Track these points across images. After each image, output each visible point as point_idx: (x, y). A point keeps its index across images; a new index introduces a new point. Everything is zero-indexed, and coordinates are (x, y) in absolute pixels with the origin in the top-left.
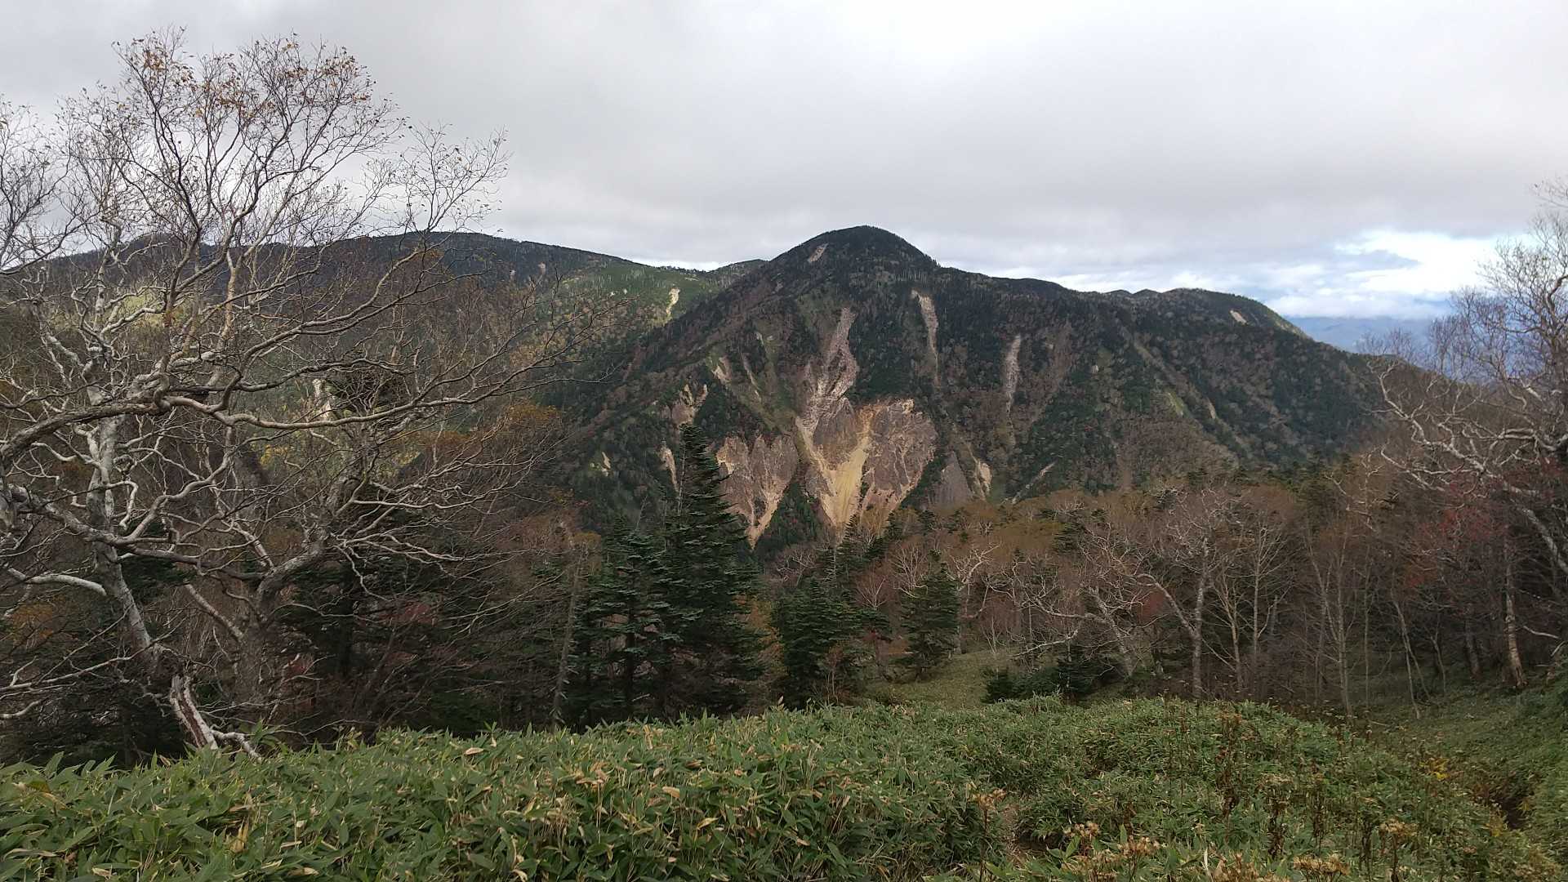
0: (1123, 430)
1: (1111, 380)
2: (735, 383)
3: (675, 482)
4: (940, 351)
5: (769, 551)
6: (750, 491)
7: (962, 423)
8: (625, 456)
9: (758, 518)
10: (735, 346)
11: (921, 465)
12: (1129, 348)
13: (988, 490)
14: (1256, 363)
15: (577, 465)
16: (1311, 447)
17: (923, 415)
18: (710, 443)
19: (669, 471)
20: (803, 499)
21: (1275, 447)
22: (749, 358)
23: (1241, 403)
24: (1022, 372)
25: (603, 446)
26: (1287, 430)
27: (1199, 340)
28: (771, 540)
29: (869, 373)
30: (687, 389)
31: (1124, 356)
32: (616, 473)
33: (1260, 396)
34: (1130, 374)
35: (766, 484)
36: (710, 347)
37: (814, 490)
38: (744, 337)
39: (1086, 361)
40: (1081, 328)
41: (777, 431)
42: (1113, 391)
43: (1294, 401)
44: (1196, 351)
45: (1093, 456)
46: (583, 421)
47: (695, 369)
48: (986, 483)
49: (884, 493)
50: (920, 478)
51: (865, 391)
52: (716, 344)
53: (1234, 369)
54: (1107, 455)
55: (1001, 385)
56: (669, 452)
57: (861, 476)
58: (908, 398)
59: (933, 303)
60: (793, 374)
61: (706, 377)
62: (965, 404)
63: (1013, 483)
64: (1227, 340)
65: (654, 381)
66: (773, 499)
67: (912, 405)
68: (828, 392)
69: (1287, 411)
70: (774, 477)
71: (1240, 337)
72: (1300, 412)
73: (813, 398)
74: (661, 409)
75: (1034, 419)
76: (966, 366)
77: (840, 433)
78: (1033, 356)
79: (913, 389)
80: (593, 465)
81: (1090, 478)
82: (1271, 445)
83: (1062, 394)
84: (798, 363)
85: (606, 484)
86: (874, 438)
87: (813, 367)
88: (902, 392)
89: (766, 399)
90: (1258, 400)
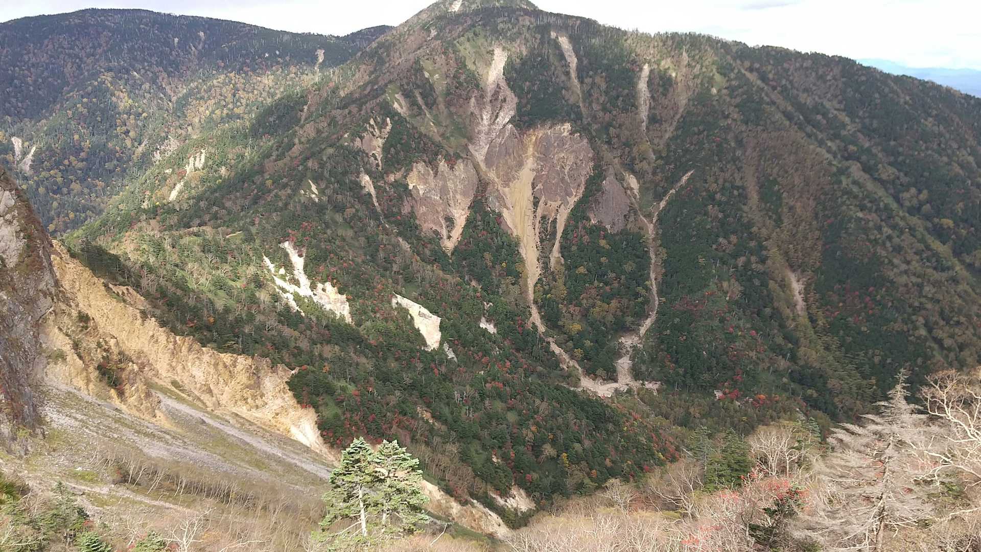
0: (745, 140)
1: (728, 99)
2: (413, 116)
3: (376, 204)
4: (582, 82)
5: (465, 259)
6: (440, 209)
7: (609, 143)
8: (329, 182)
9: (449, 232)
10: (408, 84)
11: (583, 180)
12: (738, 73)
13: (638, 197)
14: (828, 83)
15: (289, 191)
16: (880, 148)
17: (580, 136)
18: (400, 169)
19: (370, 194)
20: (487, 213)
21: (855, 148)
22: (421, 94)
23: (824, 115)
24: (653, 97)
25: (309, 174)
26: (859, 135)
27: (786, 65)
28: (465, 250)
29: (528, 103)
30: (372, 122)
31: (735, 79)
32: (325, 199)
33: (836, 109)
34: (743, 94)
35: (451, 202)
36: (386, 85)
37: (493, 204)
38: (415, 75)
39: (706, 85)
40: (697, 57)
41: (458, 156)
42: (732, 108)
43: (861, 113)
44: (785, 75)
45: (724, 162)
46: (278, 156)
47: (378, 104)
48: (636, 191)
49: (554, 205)
50: (583, 189)
51: (526, 118)
52: (390, 82)
53: (814, 88)
54: (734, 162)
55: (637, 108)
56: (367, 178)
57: (531, 192)
58: (565, 122)
59: (570, 42)
60: (461, 107)
61: (387, 110)
62: (611, 126)
63: (660, 189)
64: (805, 65)
65: (339, 118)
66: (460, 216)
67: (570, 128)
68: (493, 120)
69: (857, 120)
70: (458, 197)
71: (813, 63)
72: (867, 121)
73: (480, 128)
74: (353, 141)
75: (667, 136)
76: (606, 93)
77: (510, 155)
78: (661, 82)
79: (568, 114)
80: (302, 192)
81: (725, 181)
82: (852, 148)
83: (689, 113)
84: (464, 97)
85: (320, 209)
86: (539, 159)
87: (477, 100)
88: (560, 118)
89: (442, 130)
90: (835, 112)
